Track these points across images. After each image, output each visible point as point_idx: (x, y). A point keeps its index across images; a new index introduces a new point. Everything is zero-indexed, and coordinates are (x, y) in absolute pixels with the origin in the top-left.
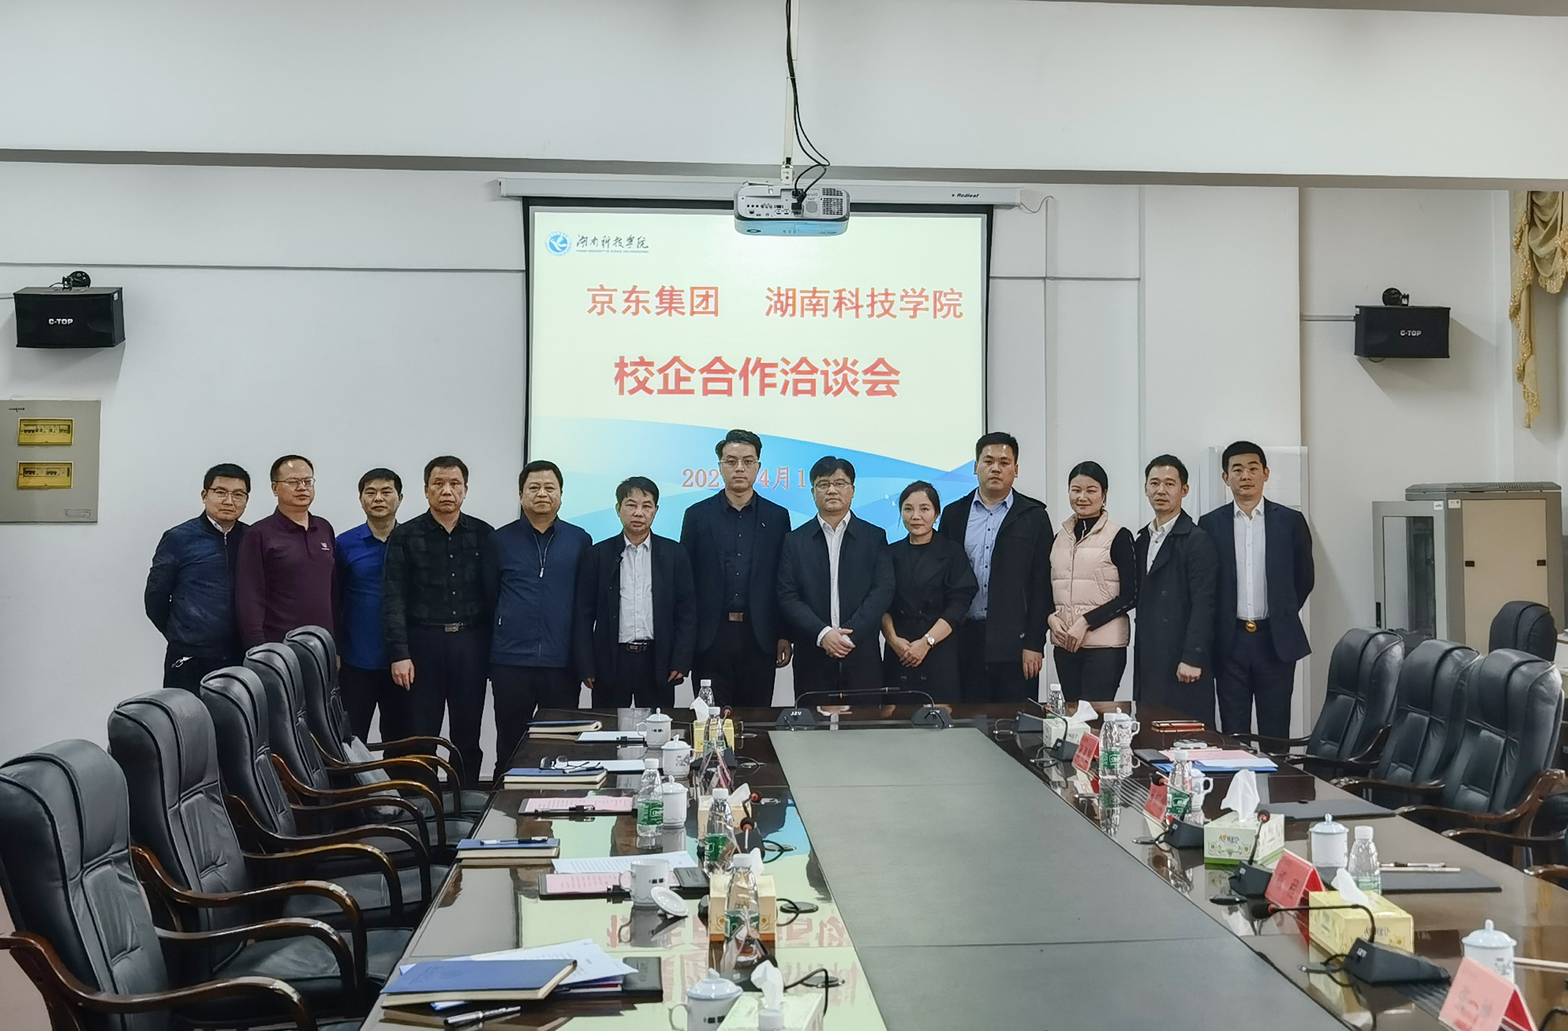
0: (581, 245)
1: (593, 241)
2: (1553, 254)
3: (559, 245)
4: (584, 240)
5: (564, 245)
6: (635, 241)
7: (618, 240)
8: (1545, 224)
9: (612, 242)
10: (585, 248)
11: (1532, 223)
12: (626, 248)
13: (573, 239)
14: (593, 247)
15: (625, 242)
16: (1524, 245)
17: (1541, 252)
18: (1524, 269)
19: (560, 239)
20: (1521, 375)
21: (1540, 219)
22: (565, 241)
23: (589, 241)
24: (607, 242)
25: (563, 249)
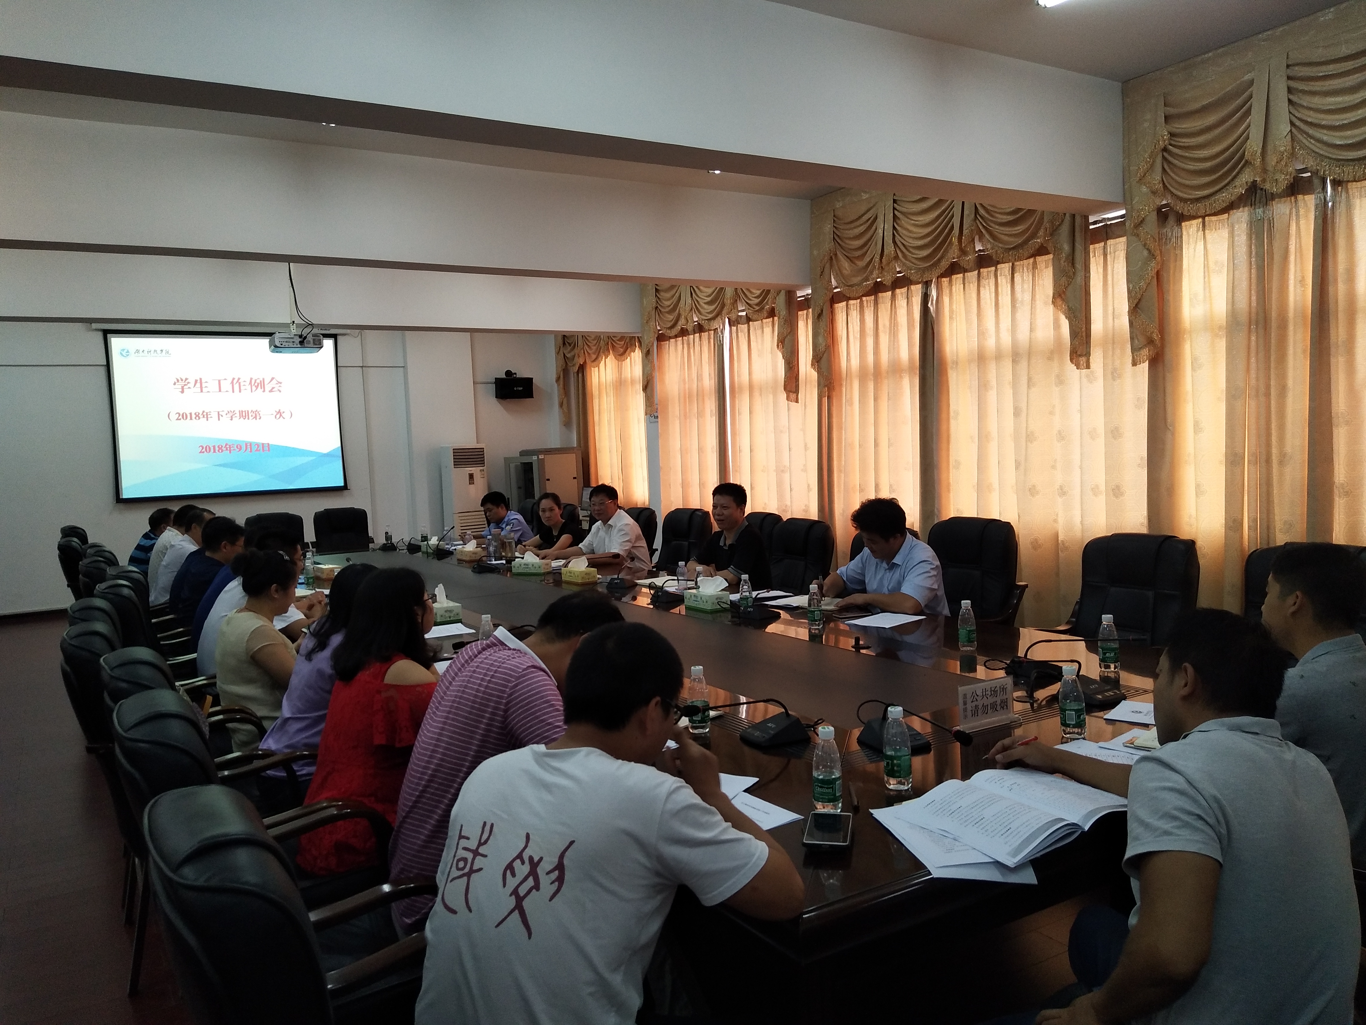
0: (136, 353)
1: (143, 351)
2: (574, 356)
3: (125, 353)
4: (138, 351)
5: (127, 354)
6: (164, 352)
7: (155, 351)
8: (570, 345)
9: (152, 352)
10: (139, 355)
11: (564, 344)
12: (160, 355)
13: (132, 351)
14: (143, 354)
15: (159, 352)
16: (561, 352)
17: (568, 355)
18: (562, 362)
19: (126, 351)
20: (561, 405)
21: (568, 343)
22: (128, 352)
23: (141, 351)
24: (150, 352)
25: (128, 355)
